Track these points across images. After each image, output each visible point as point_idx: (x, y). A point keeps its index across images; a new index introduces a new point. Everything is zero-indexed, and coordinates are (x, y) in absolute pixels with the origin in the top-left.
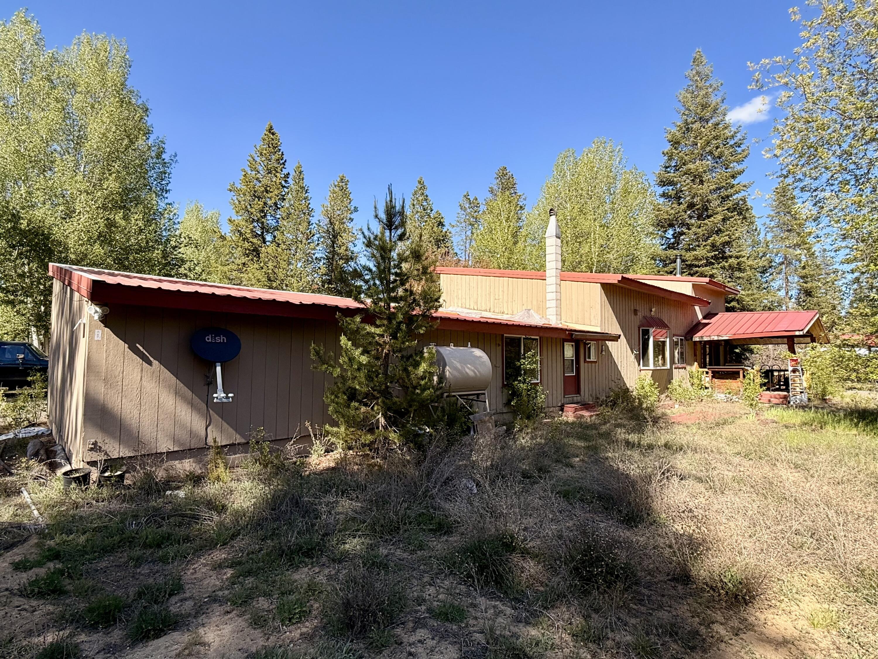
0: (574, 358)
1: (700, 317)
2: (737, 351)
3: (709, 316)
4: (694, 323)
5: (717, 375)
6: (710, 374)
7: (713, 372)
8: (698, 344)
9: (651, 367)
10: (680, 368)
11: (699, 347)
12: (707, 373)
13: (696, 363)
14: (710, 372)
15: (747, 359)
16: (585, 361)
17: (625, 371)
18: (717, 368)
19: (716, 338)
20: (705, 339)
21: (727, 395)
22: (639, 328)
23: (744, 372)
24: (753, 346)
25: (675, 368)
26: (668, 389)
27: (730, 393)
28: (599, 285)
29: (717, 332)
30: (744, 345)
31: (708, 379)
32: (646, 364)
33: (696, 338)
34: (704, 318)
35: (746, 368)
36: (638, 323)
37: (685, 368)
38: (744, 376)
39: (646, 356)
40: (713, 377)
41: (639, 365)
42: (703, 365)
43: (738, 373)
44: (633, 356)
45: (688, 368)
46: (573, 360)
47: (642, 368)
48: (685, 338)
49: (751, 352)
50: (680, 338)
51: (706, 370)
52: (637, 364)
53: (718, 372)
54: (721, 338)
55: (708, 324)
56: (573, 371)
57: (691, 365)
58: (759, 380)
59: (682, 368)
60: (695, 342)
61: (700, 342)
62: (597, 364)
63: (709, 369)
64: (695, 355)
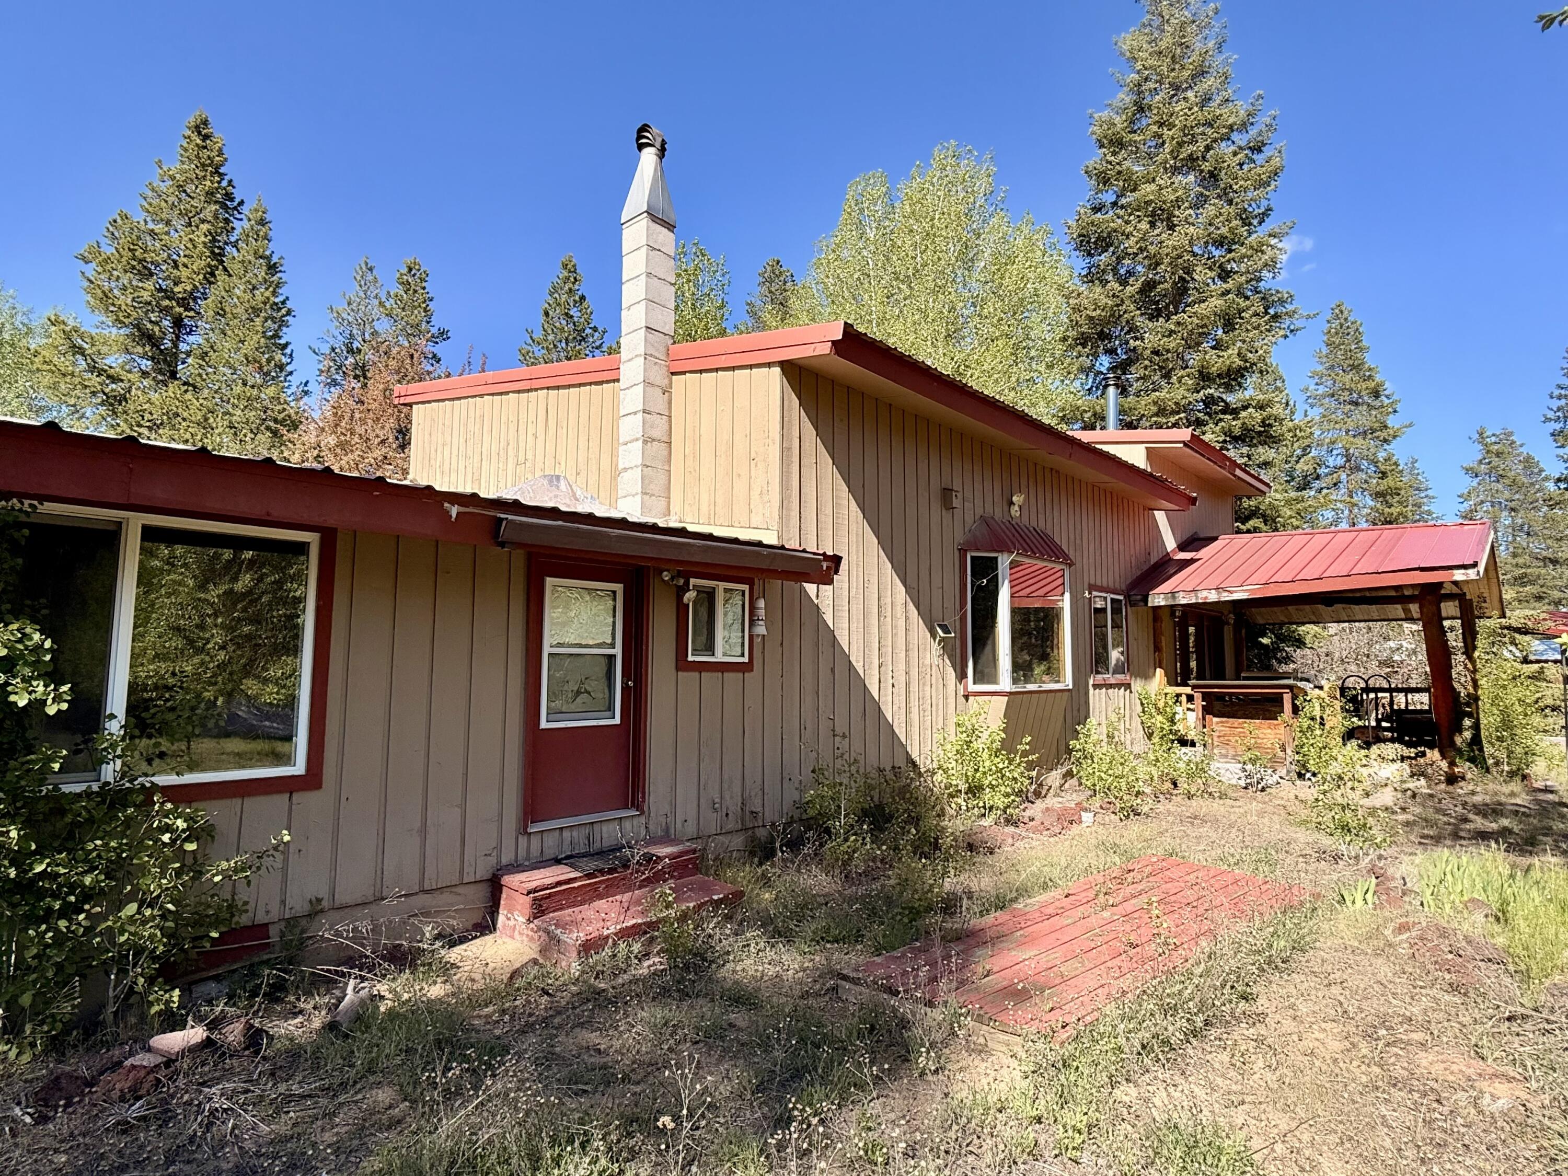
0: (618, 651)
1: (1170, 544)
2: (1265, 641)
3: (1192, 542)
4: (1154, 559)
5: (1217, 705)
6: (1199, 702)
7: (1205, 697)
8: (1165, 616)
9: (1005, 682)
10: (1111, 686)
11: (1167, 625)
12: (1190, 698)
13: (1159, 672)
14: (1198, 696)
15: (1288, 659)
16: (682, 664)
17: (900, 700)
18: (1217, 685)
19: (1213, 597)
20: (1183, 600)
21: (1249, 767)
22: (963, 552)
23: (1294, 697)
24: (1302, 629)
25: (1096, 686)
26: (1069, 751)
27: (1253, 761)
28: (777, 370)
29: (1214, 581)
30: (1282, 625)
31: (1191, 716)
32: (985, 674)
33: (1158, 598)
34: (1182, 547)
35: (1299, 684)
36: (960, 538)
37: (1128, 686)
38: (1296, 710)
39: (988, 648)
40: (1207, 710)
41: (962, 676)
42: (1179, 677)
43: (1277, 701)
44: (936, 648)
45: (1137, 685)
46: (611, 658)
47: (972, 688)
48: (1128, 597)
49: (1300, 643)
50: (1110, 596)
51: (1188, 690)
52: (951, 674)
53: (1221, 697)
54: (1226, 597)
55: (1192, 561)
56: (610, 708)
57: (1147, 676)
58: (1337, 721)
59: (1118, 686)
60: (1156, 609)
61: (1172, 608)
62: (752, 678)
63: (1194, 687)
64: (1157, 648)
